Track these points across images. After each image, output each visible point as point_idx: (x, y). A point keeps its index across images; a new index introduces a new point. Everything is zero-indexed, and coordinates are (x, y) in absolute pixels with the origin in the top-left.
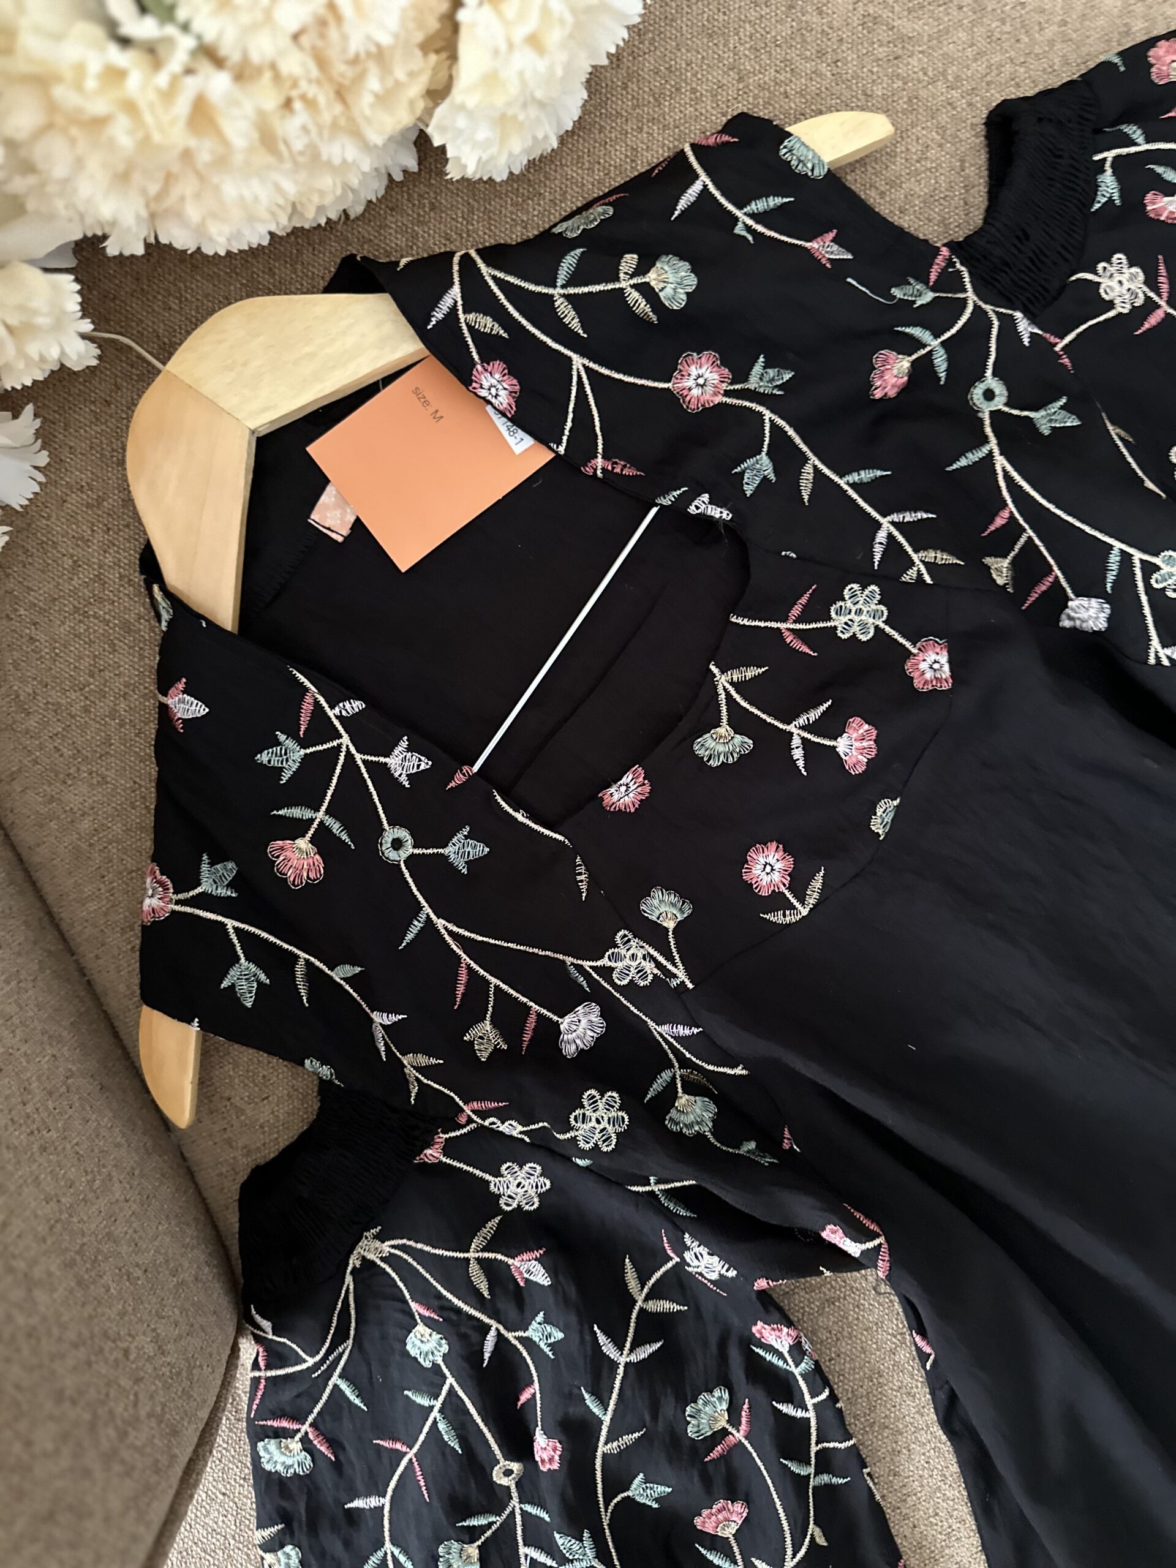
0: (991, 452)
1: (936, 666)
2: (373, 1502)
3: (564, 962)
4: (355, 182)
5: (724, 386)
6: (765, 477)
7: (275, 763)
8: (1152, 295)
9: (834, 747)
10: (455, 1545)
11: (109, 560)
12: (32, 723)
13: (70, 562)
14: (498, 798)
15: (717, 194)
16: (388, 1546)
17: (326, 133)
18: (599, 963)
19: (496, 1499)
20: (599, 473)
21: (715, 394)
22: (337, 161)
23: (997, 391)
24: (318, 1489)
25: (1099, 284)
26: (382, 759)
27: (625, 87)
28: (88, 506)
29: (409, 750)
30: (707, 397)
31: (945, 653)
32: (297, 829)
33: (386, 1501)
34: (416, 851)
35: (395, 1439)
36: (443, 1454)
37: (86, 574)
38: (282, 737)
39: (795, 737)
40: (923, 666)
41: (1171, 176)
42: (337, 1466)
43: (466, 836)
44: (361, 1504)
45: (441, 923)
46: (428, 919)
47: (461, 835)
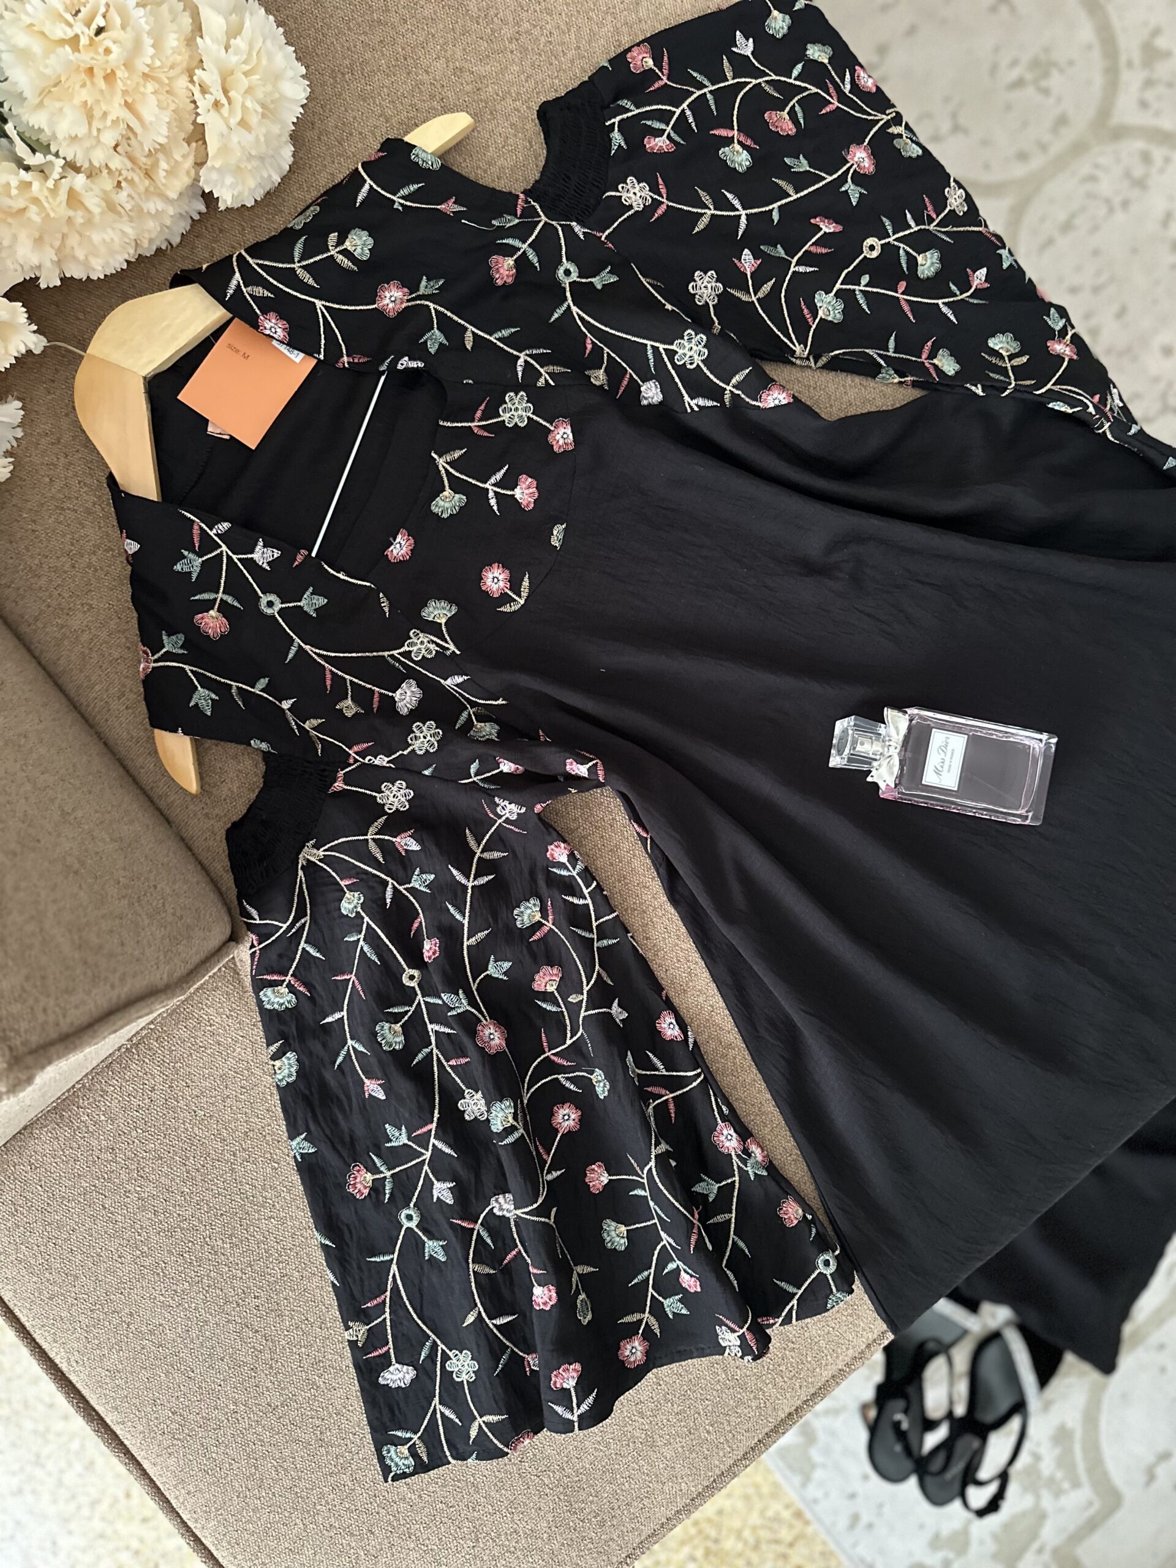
0: (569, 306)
1: (565, 436)
2: (337, 1016)
3: (384, 656)
4: (168, 222)
5: (406, 298)
6: (441, 343)
7: (186, 570)
8: (656, 197)
9: (513, 495)
10: (387, 1025)
11: (70, 474)
12: (43, 581)
13: (48, 480)
14: (327, 568)
15: (379, 189)
16: (350, 1042)
17: (143, 196)
18: (402, 650)
19: (408, 995)
20: (347, 365)
21: (402, 303)
22: (153, 212)
23: (572, 270)
24: (303, 1016)
25: (621, 197)
27: (319, 139)
28: (53, 444)
29: (264, 546)
30: (398, 306)
31: (569, 427)
32: (208, 605)
33: (344, 1013)
34: (284, 606)
35: (343, 973)
36: (369, 966)
37: (58, 485)
38: (186, 553)
39: (490, 491)
40: (558, 437)
41: (657, 125)
42: (312, 999)
43: (312, 594)
44: (329, 1019)
45: (307, 648)
46: (300, 646)
47: (308, 593)
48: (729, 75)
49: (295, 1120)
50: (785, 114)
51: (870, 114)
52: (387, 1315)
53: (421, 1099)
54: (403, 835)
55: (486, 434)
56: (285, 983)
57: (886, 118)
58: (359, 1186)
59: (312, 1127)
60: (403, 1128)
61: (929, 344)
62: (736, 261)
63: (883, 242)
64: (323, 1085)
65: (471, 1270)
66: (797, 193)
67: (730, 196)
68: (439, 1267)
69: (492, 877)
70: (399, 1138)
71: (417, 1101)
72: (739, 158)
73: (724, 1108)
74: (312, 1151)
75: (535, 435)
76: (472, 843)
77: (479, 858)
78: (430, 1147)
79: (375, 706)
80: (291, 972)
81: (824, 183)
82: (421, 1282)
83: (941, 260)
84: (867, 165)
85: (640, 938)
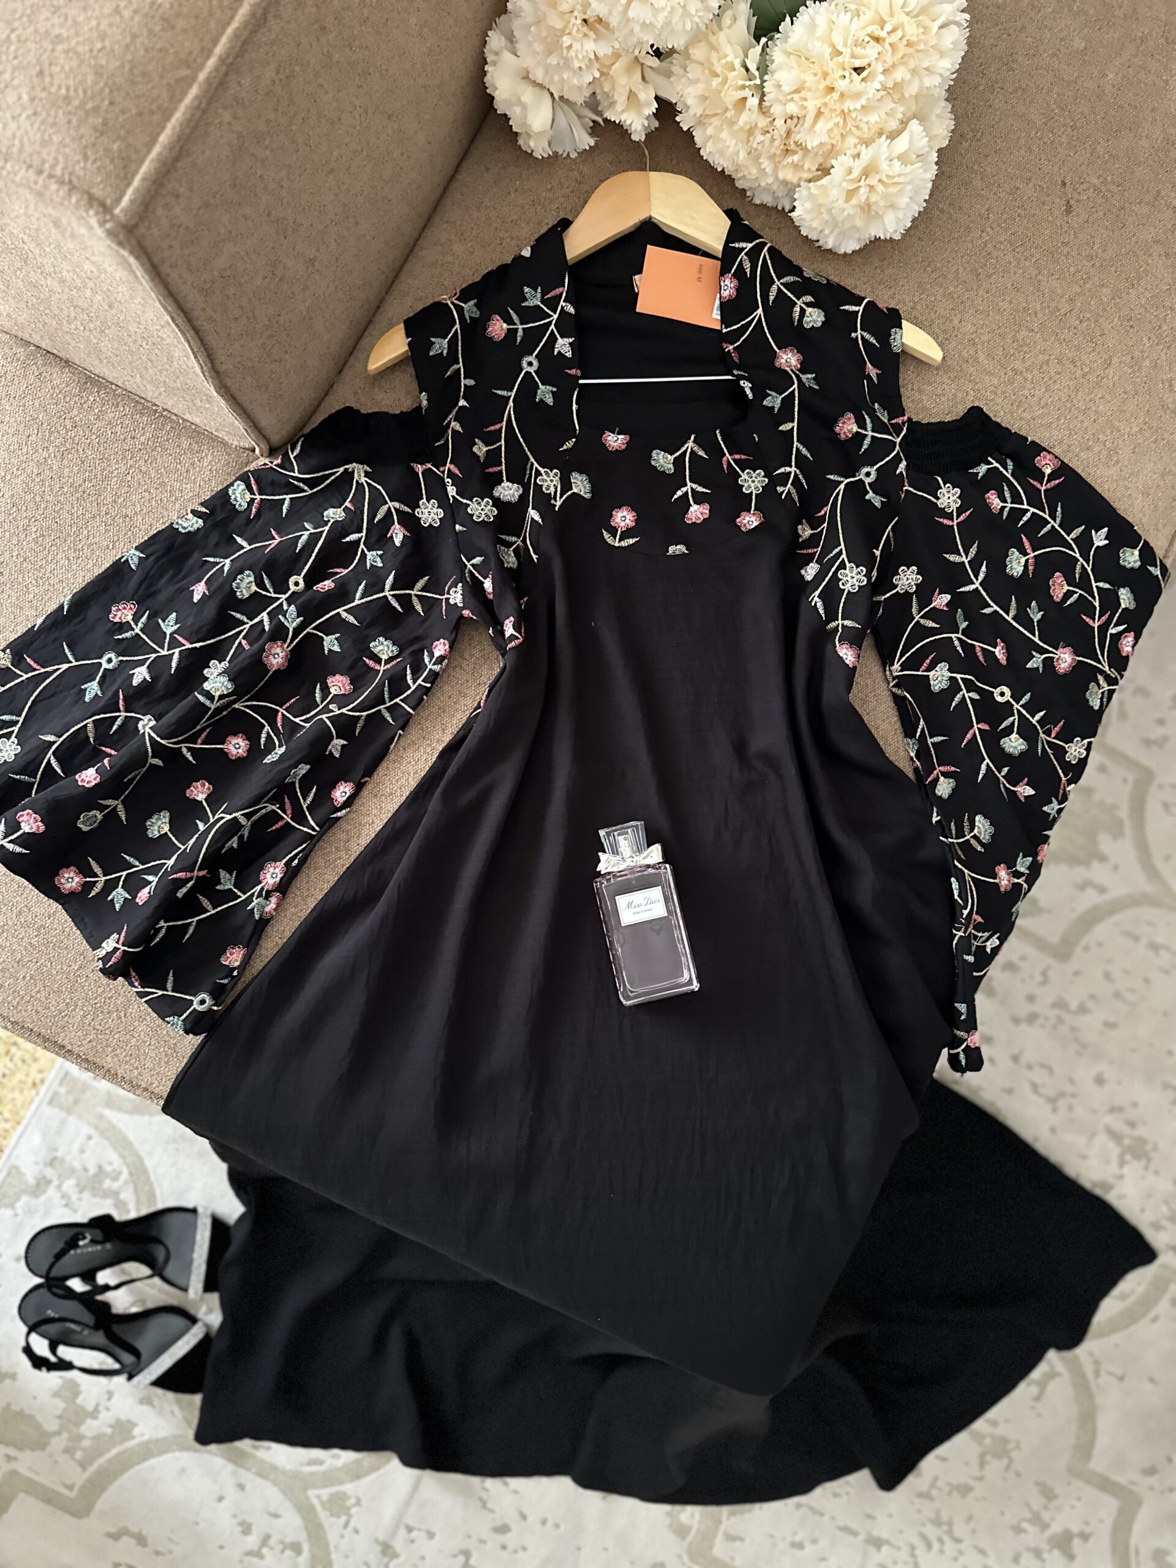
0: (844, 482)
1: (751, 523)
2: (244, 544)
3: (530, 460)
5: (794, 368)
6: (773, 406)
7: (527, 296)
8: (955, 514)
9: (691, 505)
10: (252, 579)
14: (576, 393)
15: (859, 318)
16: (227, 560)
18: (540, 469)
19: (282, 586)
20: (727, 350)
21: (789, 367)
23: (871, 476)
24: (233, 519)
25: (941, 488)
26: (558, 336)
29: (570, 344)
30: (785, 366)
31: (758, 522)
32: (509, 320)
33: (248, 548)
34: (534, 374)
35: (277, 532)
36: (290, 548)
38: (539, 290)
39: (686, 488)
40: (748, 518)
41: (1007, 495)
42: (249, 521)
43: (552, 391)
44: (239, 540)
45: (511, 404)
46: (509, 397)
47: (551, 388)
48: (1073, 535)
49: (152, 545)
50: (1066, 588)
51: (1103, 657)
52: (25, 676)
53: (205, 629)
54: (402, 529)
55: (725, 467)
56: (253, 497)
57: (1107, 669)
58: (119, 613)
59: (152, 559)
60: (178, 626)
61: (953, 769)
62: (937, 592)
63: (1011, 700)
64: (187, 555)
65: (87, 721)
66: (1013, 619)
67: (984, 569)
68: (79, 700)
69: (400, 610)
70: (169, 626)
71: (203, 626)
72: (1016, 564)
73: (296, 861)
74: (133, 567)
75: (743, 502)
76: (420, 584)
77: (410, 595)
78: (171, 652)
79: (491, 470)
80: (264, 497)
81: (1031, 636)
82: (62, 691)
83: (1022, 753)
84: (1062, 666)
85: (402, 743)
